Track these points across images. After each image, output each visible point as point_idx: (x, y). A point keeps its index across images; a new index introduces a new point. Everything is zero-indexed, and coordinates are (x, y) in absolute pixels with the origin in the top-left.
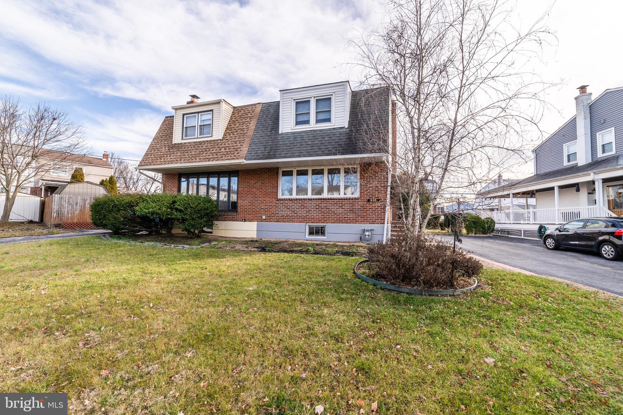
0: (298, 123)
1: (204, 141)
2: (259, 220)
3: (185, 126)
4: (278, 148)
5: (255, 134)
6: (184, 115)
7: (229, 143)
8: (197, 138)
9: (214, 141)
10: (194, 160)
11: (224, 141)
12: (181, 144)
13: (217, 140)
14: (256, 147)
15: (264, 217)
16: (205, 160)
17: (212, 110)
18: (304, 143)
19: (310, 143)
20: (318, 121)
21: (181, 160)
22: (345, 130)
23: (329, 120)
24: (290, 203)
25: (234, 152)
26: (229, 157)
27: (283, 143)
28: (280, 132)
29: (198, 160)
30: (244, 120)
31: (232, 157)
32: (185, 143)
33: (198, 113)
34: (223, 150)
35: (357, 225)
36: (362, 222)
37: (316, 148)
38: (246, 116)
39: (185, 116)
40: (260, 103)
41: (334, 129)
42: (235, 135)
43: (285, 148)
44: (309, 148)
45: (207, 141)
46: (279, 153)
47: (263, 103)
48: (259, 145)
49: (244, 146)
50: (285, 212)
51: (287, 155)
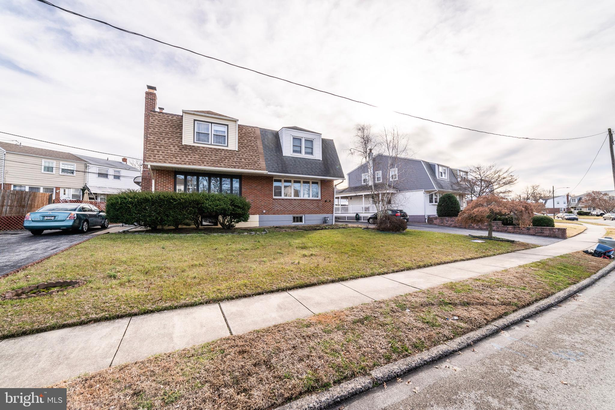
0: (294, 151)
1: (219, 149)
2: (261, 213)
3: (196, 131)
4: (287, 166)
5: (265, 152)
6: (195, 120)
7: (246, 155)
8: (211, 144)
9: (230, 150)
10: (219, 165)
11: (240, 152)
12: (193, 146)
13: (234, 151)
14: (271, 163)
15: (264, 211)
16: (230, 166)
17: (227, 125)
18: (302, 166)
19: (305, 166)
20: (306, 153)
21: (203, 163)
22: (321, 162)
23: (312, 153)
24: (282, 202)
25: (254, 164)
26: (252, 168)
27: (289, 163)
28: (284, 155)
29: (223, 165)
30: (250, 139)
31: (255, 168)
32: (199, 147)
33: (212, 123)
34: (243, 160)
35: (320, 215)
36: (323, 213)
37: (310, 170)
38: (249, 135)
39: (196, 122)
40: (257, 127)
41: (315, 160)
42: (248, 150)
43: (291, 167)
44: (306, 169)
45: (223, 150)
46: (289, 170)
47: (260, 128)
48: (272, 161)
49: (260, 160)
50: (279, 208)
51: (295, 172)
